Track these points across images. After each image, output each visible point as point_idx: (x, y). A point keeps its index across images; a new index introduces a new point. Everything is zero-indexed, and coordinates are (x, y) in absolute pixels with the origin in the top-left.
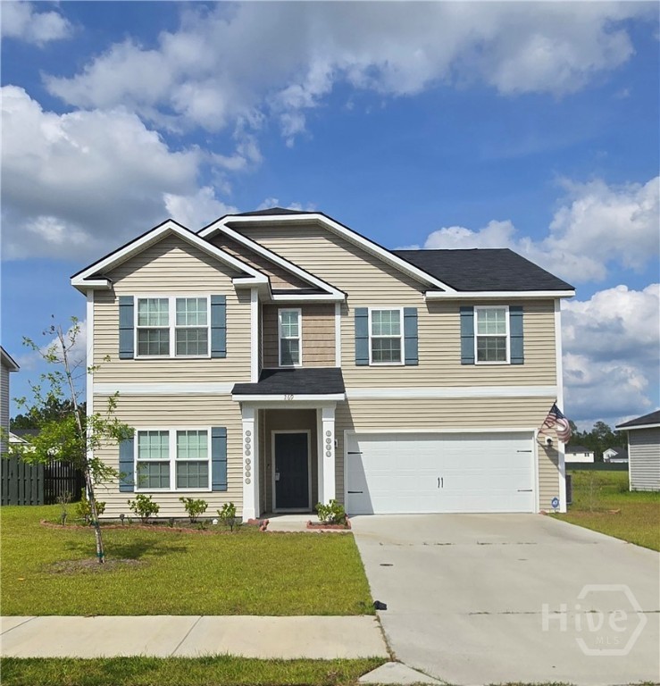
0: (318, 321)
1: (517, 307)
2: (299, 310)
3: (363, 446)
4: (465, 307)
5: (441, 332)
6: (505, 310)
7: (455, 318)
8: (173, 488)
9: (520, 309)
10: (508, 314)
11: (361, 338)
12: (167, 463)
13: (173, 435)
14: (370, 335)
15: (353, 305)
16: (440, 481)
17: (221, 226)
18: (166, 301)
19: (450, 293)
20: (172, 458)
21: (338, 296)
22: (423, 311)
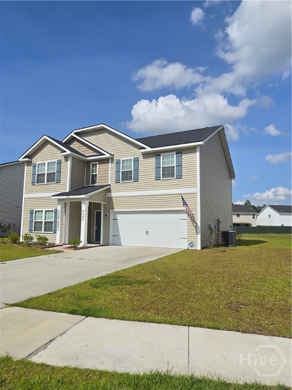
0: (103, 166)
1: (179, 152)
2: (97, 163)
3: (118, 216)
4: (157, 154)
5: (148, 166)
6: (174, 154)
7: (153, 160)
8: (43, 232)
9: (181, 153)
10: (175, 156)
11: (118, 172)
12: (42, 222)
13: (44, 212)
14: (121, 170)
15: (115, 158)
16: (147, 232)
17: (72, 134)
18: (45, 163)
19: (148, 149)
20: (43, 221)
21: (108, 155)
22: (141, 158)
